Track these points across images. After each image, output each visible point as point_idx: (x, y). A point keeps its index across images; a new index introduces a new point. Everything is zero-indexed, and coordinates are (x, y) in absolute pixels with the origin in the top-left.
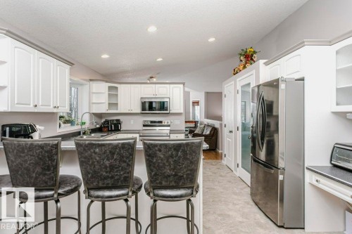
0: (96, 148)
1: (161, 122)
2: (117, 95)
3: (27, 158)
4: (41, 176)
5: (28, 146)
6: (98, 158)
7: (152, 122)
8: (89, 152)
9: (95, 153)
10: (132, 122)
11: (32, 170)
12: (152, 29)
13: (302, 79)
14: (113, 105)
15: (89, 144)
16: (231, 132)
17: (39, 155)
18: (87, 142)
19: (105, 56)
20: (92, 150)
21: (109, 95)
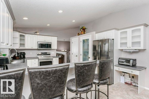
0: (86, 67)
1: (46, 53)
2: (24, 39)
3: (51, 79)
4: (58, 89)
5: (53, 71)
6: (86, 72)
7: (42, 53)
8: (83, 70)
9: (85, 69)
10: (31, 53)
11: (53, 86)
12: (60, 12)
13: (113, 39)
14: (22, 45)
15: (83, 65)
16: (77, 56)
17: (59, 75)
18: (82, 64)
19: (25, 18)
20: (84, 68)
21: (20, 39)
